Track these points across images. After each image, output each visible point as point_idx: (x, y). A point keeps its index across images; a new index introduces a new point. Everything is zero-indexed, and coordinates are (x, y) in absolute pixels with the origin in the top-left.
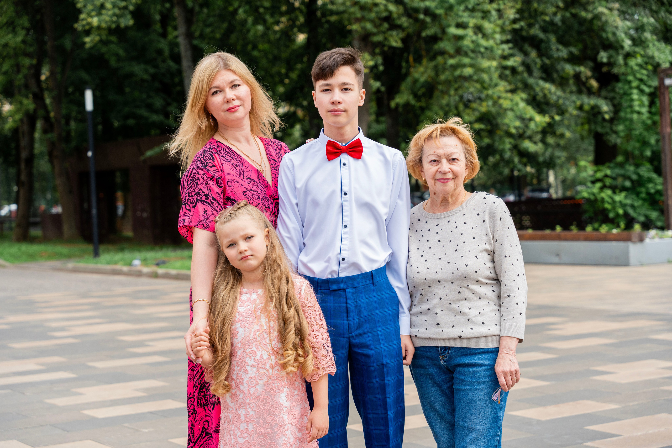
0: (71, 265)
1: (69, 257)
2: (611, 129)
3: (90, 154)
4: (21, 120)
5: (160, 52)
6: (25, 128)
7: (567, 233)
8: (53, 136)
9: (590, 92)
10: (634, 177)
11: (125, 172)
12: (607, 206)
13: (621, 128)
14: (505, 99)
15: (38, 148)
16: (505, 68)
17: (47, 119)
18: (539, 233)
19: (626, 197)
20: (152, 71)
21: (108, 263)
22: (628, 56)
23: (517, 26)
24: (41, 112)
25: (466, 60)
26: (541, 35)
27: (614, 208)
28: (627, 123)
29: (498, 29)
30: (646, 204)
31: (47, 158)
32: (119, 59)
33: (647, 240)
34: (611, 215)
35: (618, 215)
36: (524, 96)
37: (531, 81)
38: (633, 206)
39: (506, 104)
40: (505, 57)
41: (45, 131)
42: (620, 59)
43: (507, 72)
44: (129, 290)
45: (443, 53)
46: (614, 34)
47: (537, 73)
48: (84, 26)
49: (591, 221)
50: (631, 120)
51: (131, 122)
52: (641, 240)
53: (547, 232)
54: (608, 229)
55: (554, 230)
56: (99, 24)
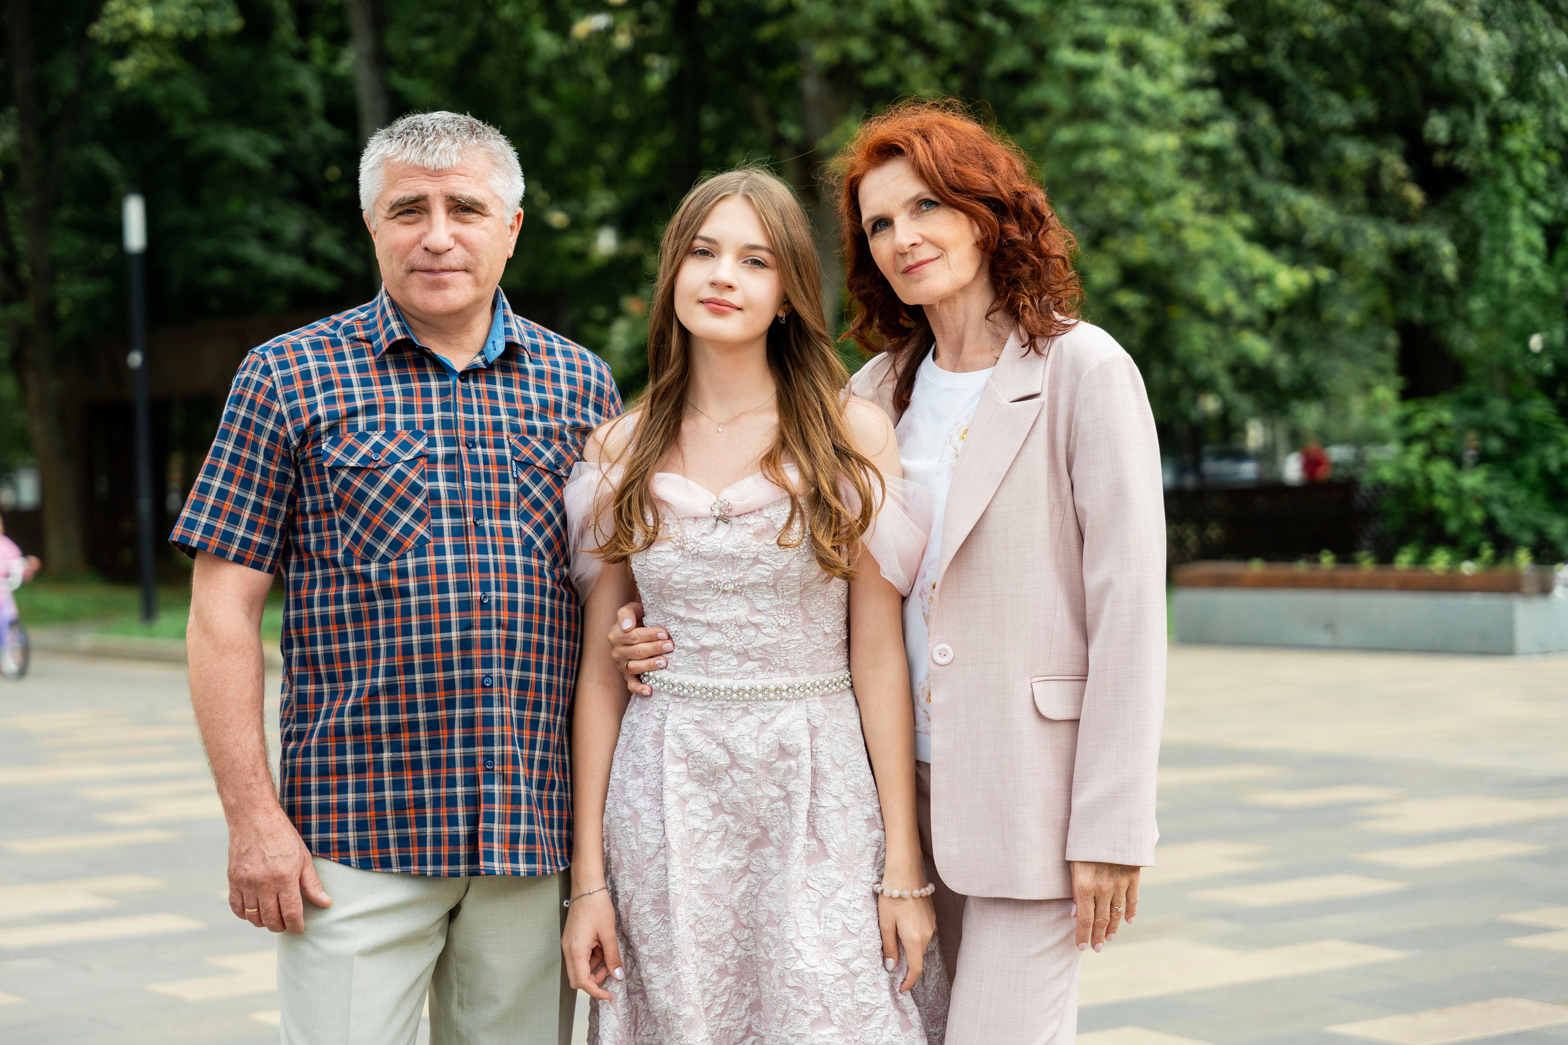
2: (1452, 311)
3: (135, 359)
5: (298, 99)
7: (1345, 573)
9: (1405, 218)
10: (1511, 428)
12: (1443, 503)
13: (1477, 304)
14: (1197, 227)
16: (1196, 150)
18: (1281, 570)
19: (1489, 480)
20: (274, 146)
22: (1498, 125)
23: (1223, 46)
25: (1102, 132)
26: (1287, 71)
27: (1459, 509)
28: (1494, 292)
29: (1178, 52)
30: (1539, 498)
32: (193, 115)
33: (1559, 592)
34: (1453, 526)
35: (1468, 526)
36: (1245, 221)
37: (1264, 189)
38: (1506, 503)
39: (1196, 239)
40: (1196, 124)
42: (1480, 131)
43: (1202, 163)
45: (1040, 112)
46: (1471, 68)
47: (1271, 167)
48: (115, 30)
49: (1402, 539)
50: (1503, 286)
51: (222, 277)
52: (1545, 589)
53: (1301, 567)
54: (1450, 563)
55: (1317, 561)
56: (157, 27)
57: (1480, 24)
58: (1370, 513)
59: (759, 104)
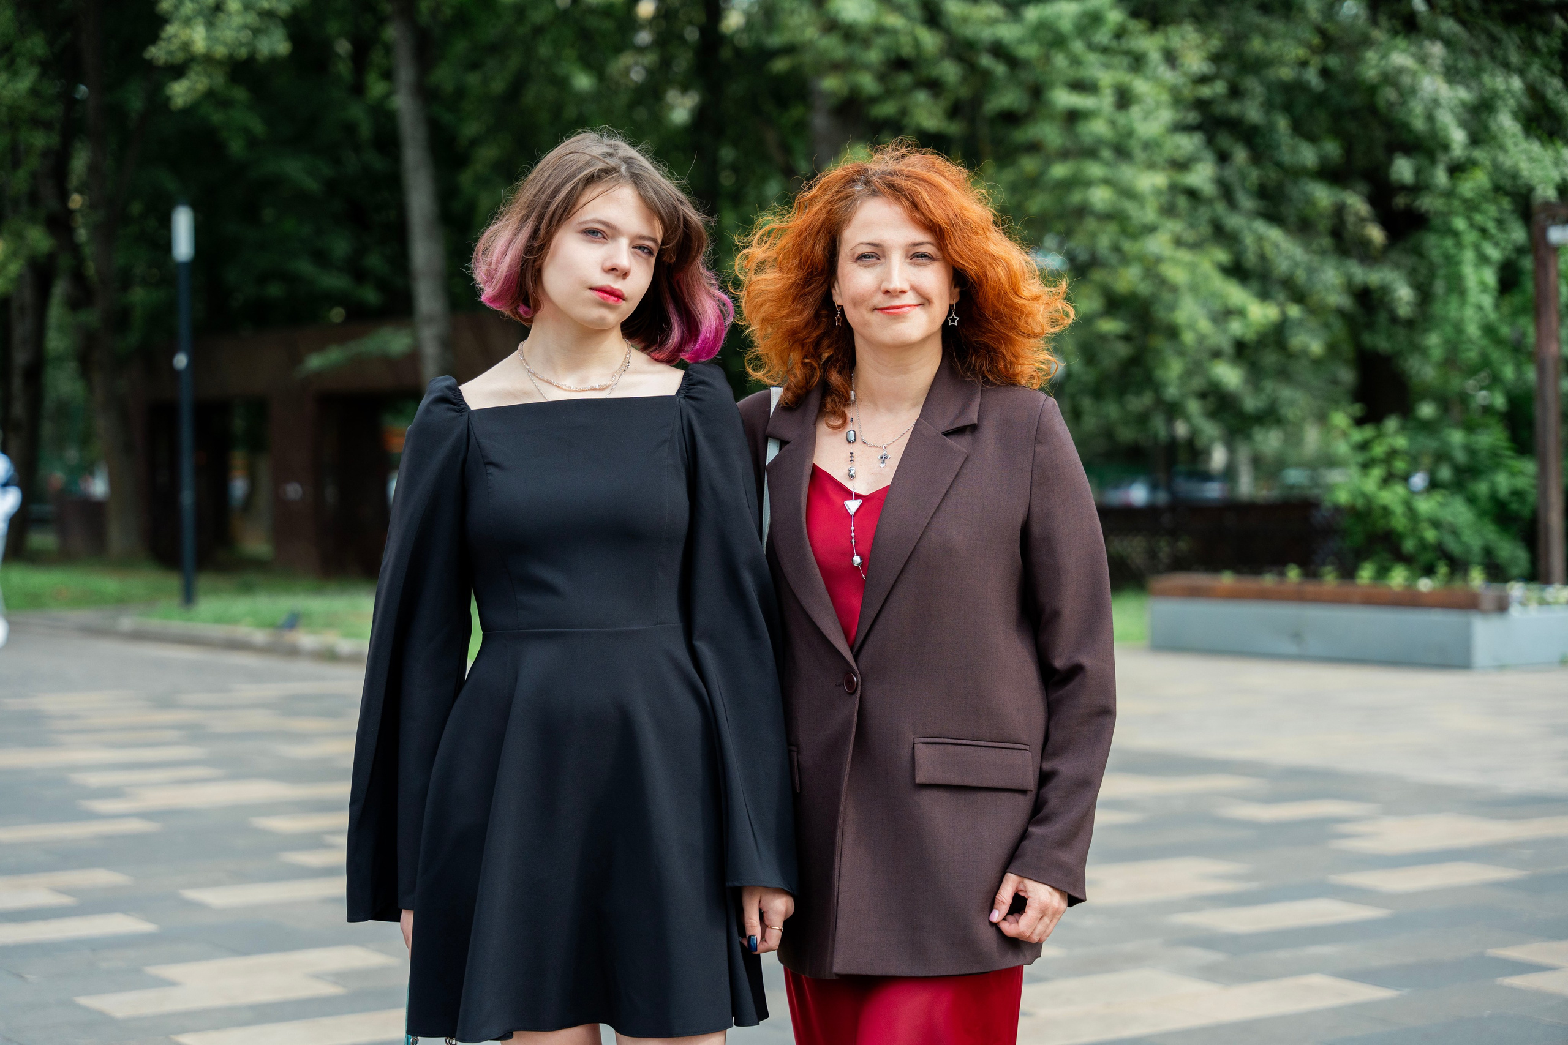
0: (127, 622)
1: (122, 602)
2: (1411, 343)
3: (181, 361)
4: (20, 277)
5: (350, 129)
6: (28, 296)
7: (1311, 587)
8: (91, 317)
9: (1365, 253)
10: (1462, 458)
11: (259, 408)
12: (1399, 525)
13: (1434, 340)
14: (1175, 262)
15: (56, 342)
16: (1180, 190)
17: (78, 277)
18: (1250, 583)
19: (1442, 504)
20: (327, 170)
21: (219, 620)
22: (1456, 170)
23: (1206, 91)
24: (65, 261)
25: (1095, 170)
27: (1414, 530)
28: (1449, 329)
29: (1164, 97)
31: (71, 366)
32: (253, 142)
33: (1515, 611)
34: (1409, 545)
35: (1423, 545)
36: (1222, 255)
37: (1234, 221)
39: (1176, 274)
40: (1181, 165)
41: (75, 304)
42: (1441, 177)
43: (1182, 200)
44: (272, 690)
45: (1034, 148)
46: (1430, 118)
47: (1247, 203)
48: (170, 53)
49: (1360, 555)
50: (1460, 323)
51: (275, 290)
53: (1269, 580)
54: (1407, 579)
55: (1282, 574)
56: (209, 48)
57: (1442, 76)
58: (1329, 531)
59: (771, 138)
